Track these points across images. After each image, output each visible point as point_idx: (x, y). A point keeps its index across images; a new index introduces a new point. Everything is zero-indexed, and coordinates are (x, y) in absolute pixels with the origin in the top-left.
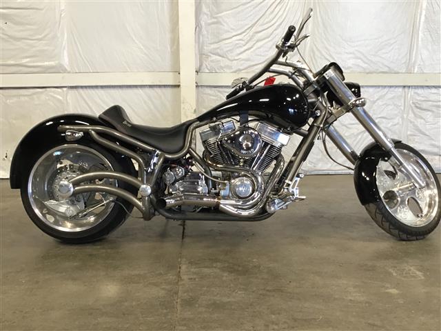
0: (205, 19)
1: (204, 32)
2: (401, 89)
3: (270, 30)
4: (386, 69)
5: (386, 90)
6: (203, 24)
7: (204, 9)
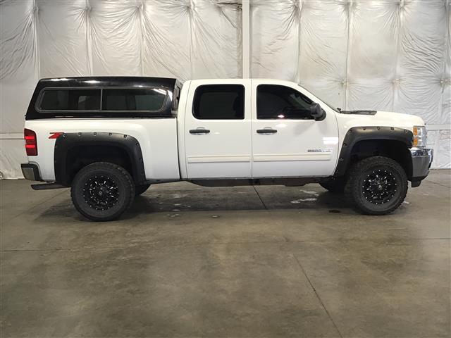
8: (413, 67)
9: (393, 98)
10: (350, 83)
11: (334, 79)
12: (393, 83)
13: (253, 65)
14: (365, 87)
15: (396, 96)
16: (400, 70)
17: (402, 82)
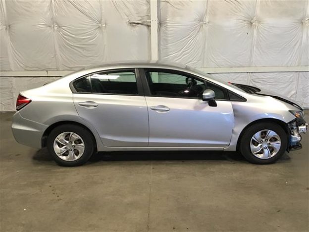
0: (162, 47)
1: (162, 52)
2: (246, 74)
3: (189, 51)
4: (239, 65)
5: (240, 74)
6: (161, 49)
7: (162, 43)
9: (302, 37)
10: (259, 22)
11: (243, 19)
12: (302, 23)
13: (162, 4)
14: (274, 27)
15: (305, 36)
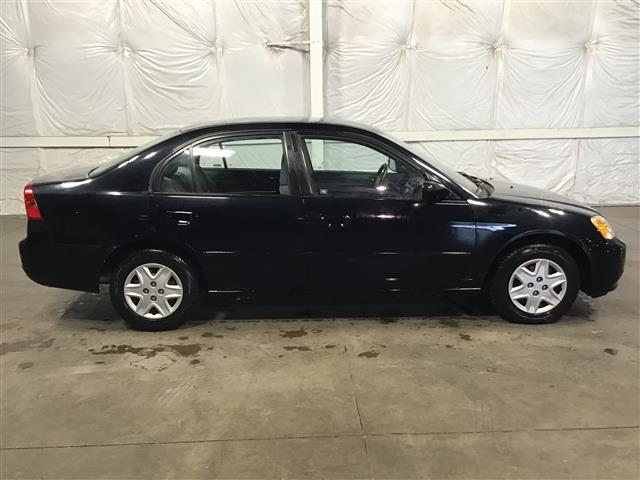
8: (624, 19)
10: (507, 44)
11: (481, 40)
12: (585, 49)
13: (331, 12)
14: (534, 56)
15: (590, 73)
16: (599, 25)
17: (601, 46)
